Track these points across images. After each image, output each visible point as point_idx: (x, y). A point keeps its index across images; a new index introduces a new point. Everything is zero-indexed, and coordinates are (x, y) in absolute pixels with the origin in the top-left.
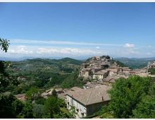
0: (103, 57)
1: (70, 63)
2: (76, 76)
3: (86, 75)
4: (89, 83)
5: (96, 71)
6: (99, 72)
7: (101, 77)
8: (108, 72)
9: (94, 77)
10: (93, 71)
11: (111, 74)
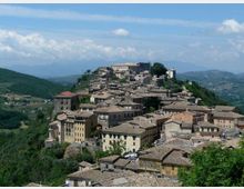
0: (142, 67)
1: (14, 90)
2: (36, 142)
3: (76, 137)
4: (86, 168)
5: (115, 120)
6: (125, 126)
7: (132, 145)
8: (161, 124)
9: (107, 143)
10: (103, 120)
11: (170, 130)
